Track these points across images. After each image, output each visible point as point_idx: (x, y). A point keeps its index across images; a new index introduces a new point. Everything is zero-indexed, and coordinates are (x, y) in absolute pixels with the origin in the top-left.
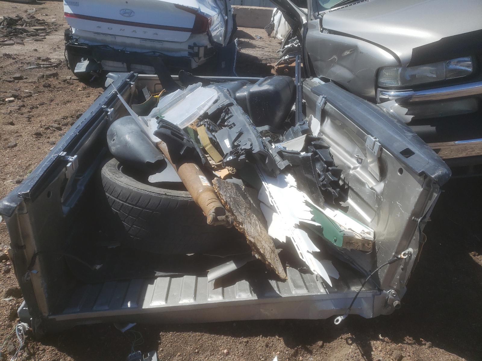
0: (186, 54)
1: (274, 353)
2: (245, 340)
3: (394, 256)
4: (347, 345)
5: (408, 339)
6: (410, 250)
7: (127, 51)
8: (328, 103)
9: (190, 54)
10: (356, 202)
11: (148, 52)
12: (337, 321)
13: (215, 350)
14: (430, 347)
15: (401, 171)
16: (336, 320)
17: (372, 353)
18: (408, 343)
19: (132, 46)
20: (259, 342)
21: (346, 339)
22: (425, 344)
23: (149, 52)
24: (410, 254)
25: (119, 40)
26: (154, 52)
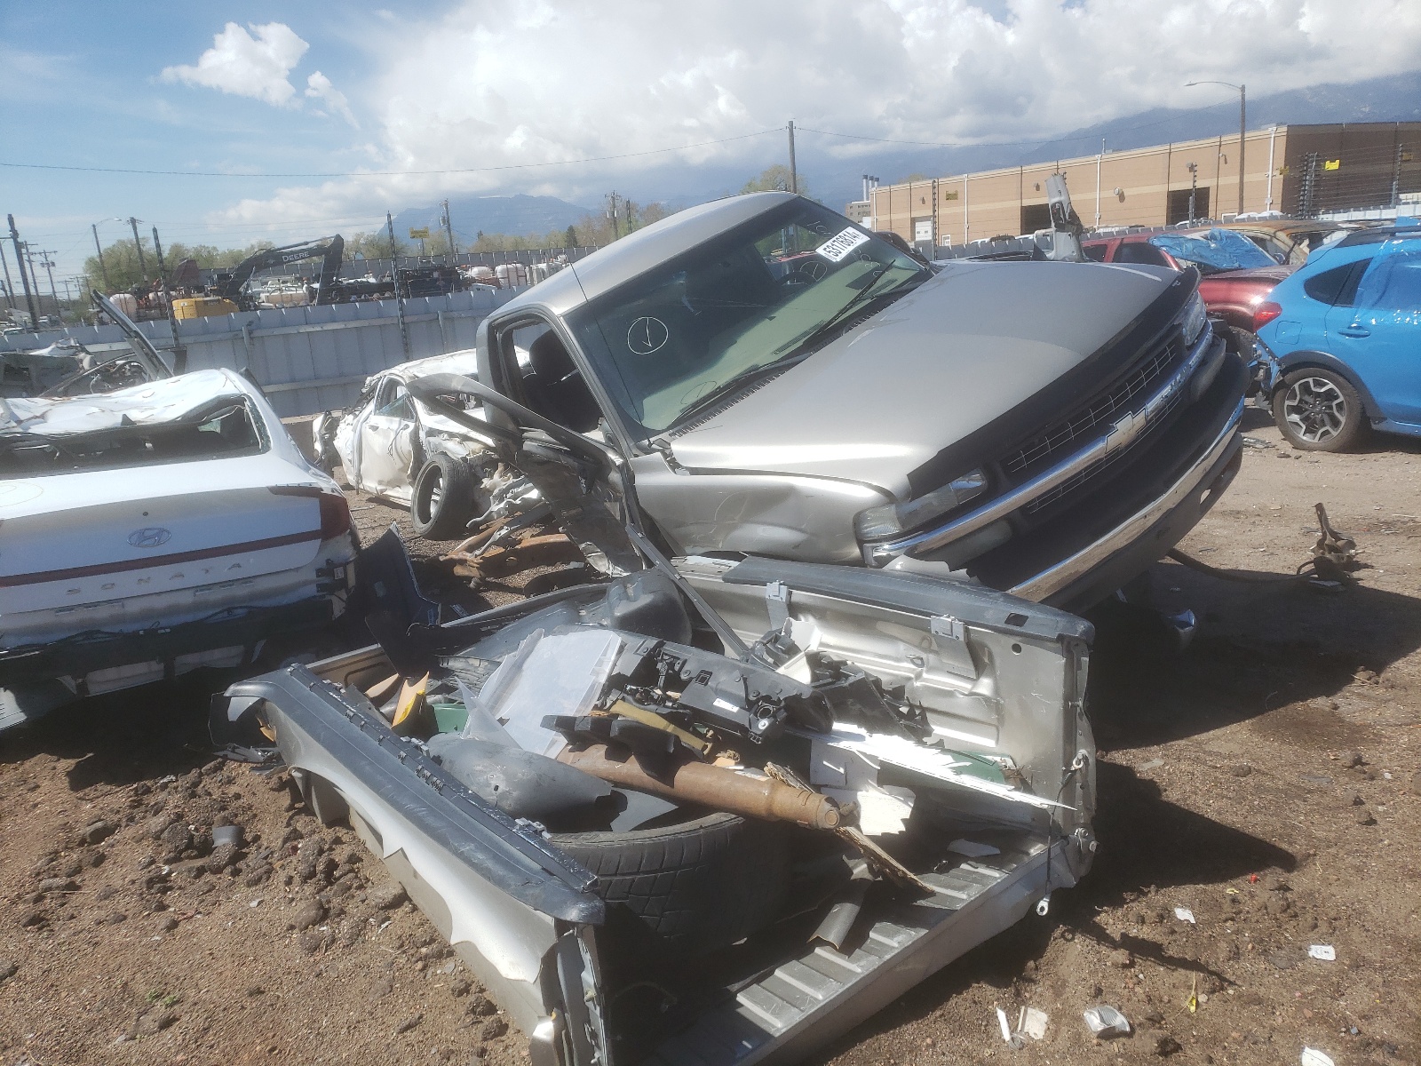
0: (311, 590)
1: (990, 1007)
2: (938, 1013)
3: (1065, 772)
4: (1068, 943)
5: (1128, 896)
6: (1082, 752)
7: (164, 628)
8: (794, 591)
9: (320, 587)
10: (951, 727)
11: (213, 615)
12: (1042, 909)
13: (914, 1050)
14: (1157, 891)
15: (1017, 648)
16: (1038, 910)
17: (1108, 932)
18: (1132, 901)
19: (173, 610)
20: (958, 1004)
21: (1063, 936)
22: (1149, 891)
23: (216, 614)
24: (1085, 758)
25: (133, 607)
26: (229, 610)
